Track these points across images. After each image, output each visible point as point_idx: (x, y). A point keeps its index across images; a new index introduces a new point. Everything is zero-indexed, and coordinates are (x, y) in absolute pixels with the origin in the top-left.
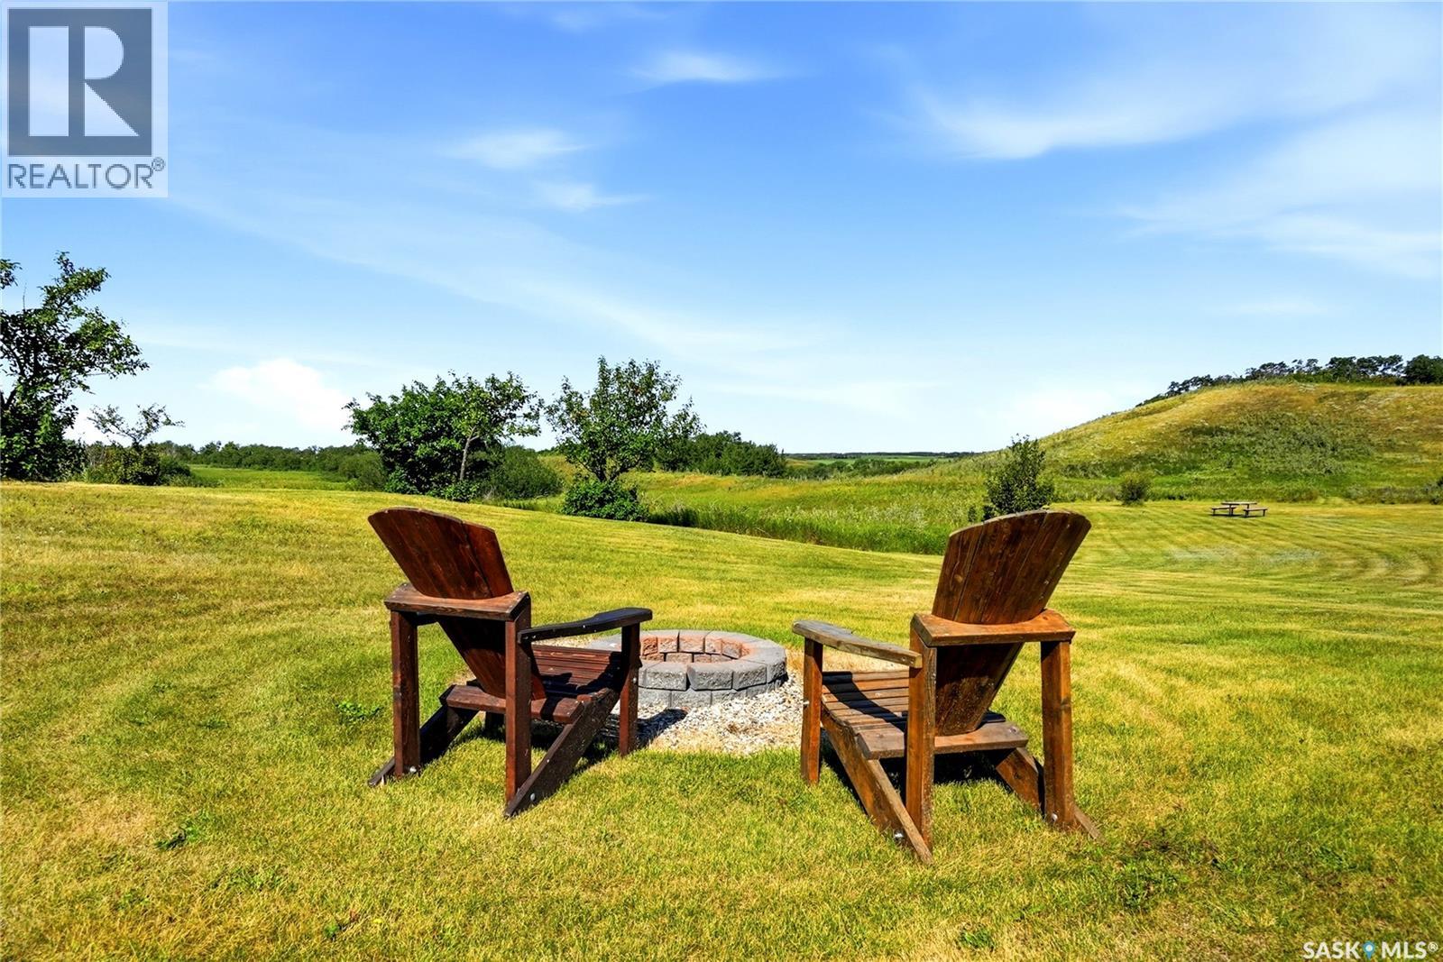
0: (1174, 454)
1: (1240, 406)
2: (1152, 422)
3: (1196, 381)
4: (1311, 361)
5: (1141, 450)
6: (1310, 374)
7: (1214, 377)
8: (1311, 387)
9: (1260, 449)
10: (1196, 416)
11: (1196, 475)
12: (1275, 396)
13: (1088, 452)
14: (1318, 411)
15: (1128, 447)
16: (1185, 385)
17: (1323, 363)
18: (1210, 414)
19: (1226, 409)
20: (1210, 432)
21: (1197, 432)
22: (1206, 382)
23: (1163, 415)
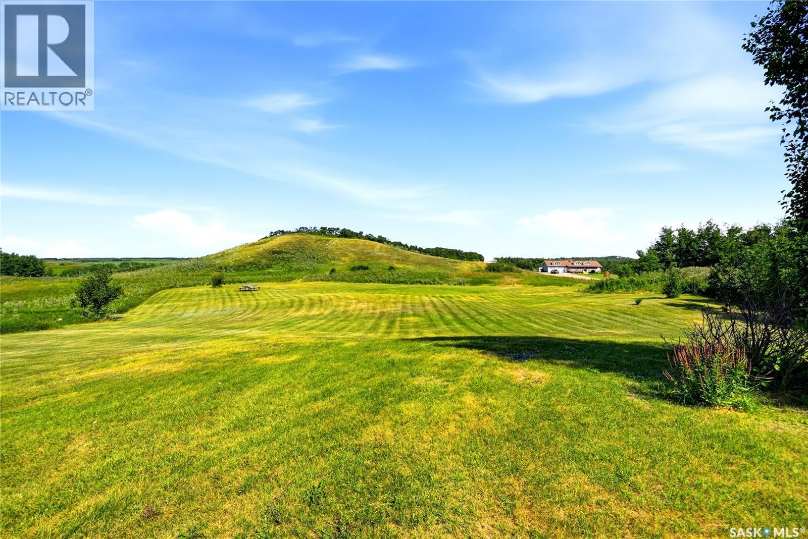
0: (264, 261)
1: (290, 243)
2: (258, 248)
3: (280, 232)
4: (315, 228)
5: (251, 260)
6: (314, 232)
7: (285, 231)
8: (314, 237)
9: (294, 259)
10: (275, 246)
11: (271, 270)
12: (302, 239)
13: (230, 261)
14: (315, 246)
15: (247, 258)
16: (276, 233)
17: (318, 228)
18: (280, 245)
19: (285, 244)
20: (278, 253)
21: (274, 252)
22: (283, 232)
23: (263, 245)
